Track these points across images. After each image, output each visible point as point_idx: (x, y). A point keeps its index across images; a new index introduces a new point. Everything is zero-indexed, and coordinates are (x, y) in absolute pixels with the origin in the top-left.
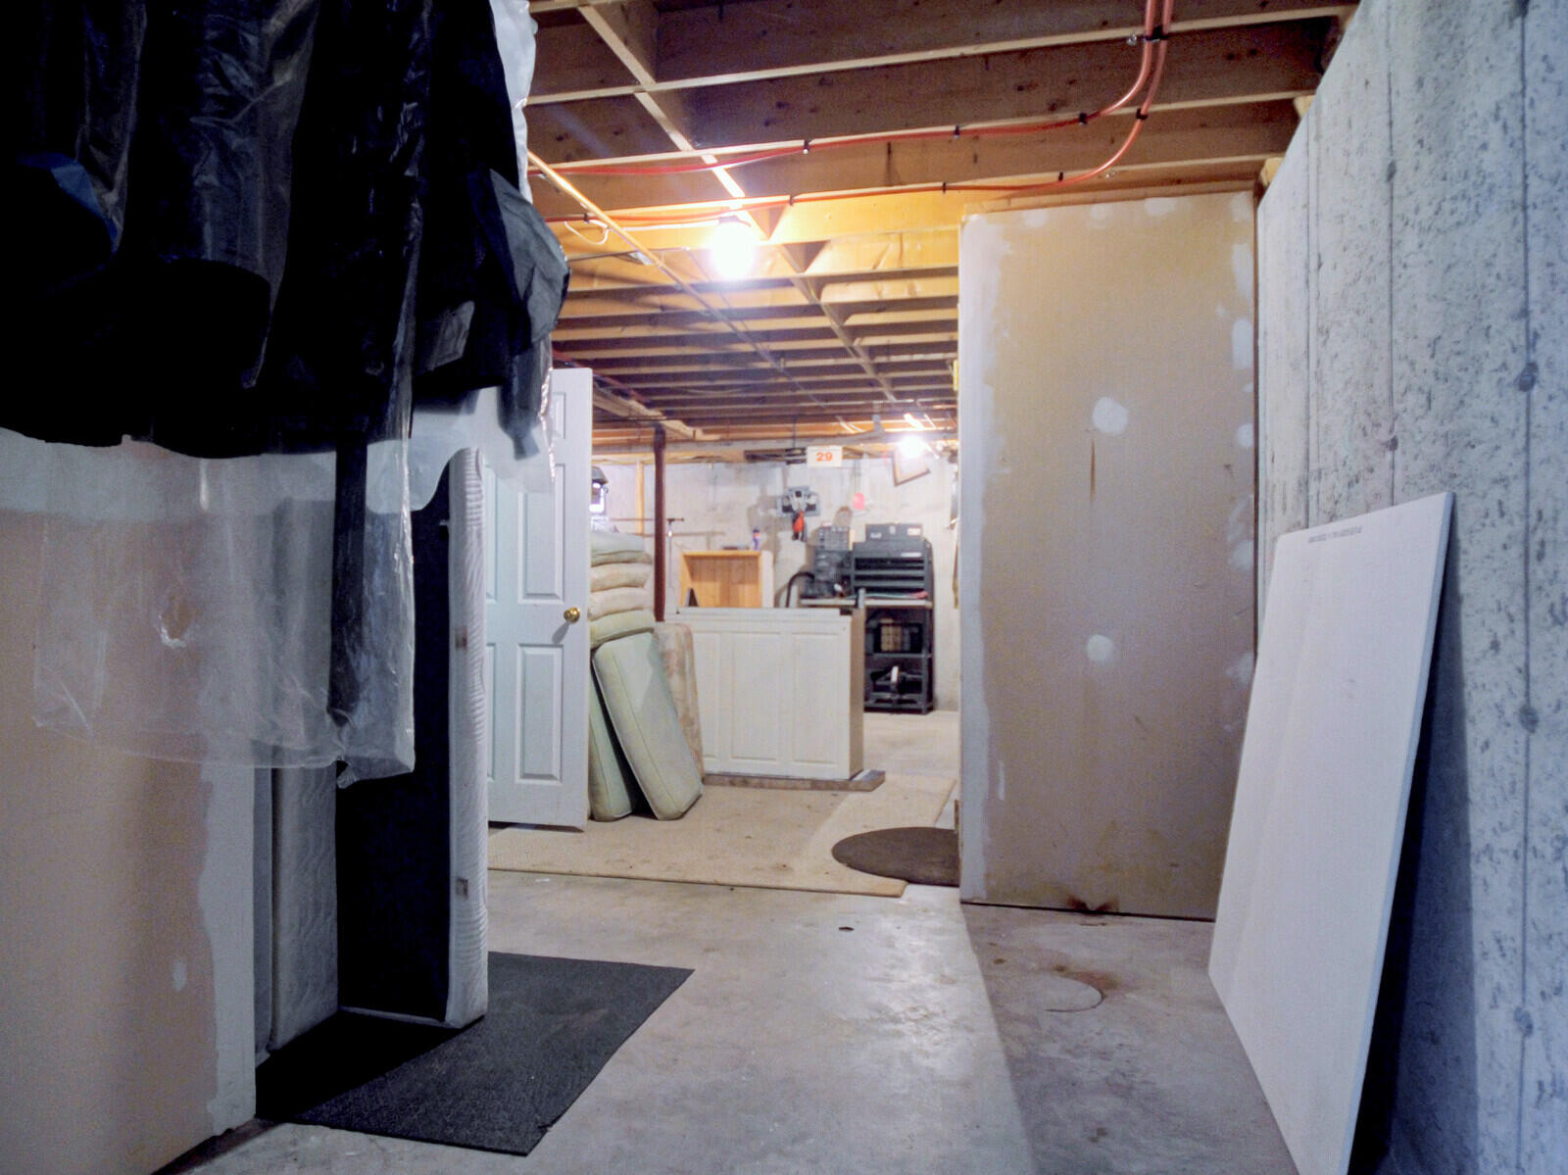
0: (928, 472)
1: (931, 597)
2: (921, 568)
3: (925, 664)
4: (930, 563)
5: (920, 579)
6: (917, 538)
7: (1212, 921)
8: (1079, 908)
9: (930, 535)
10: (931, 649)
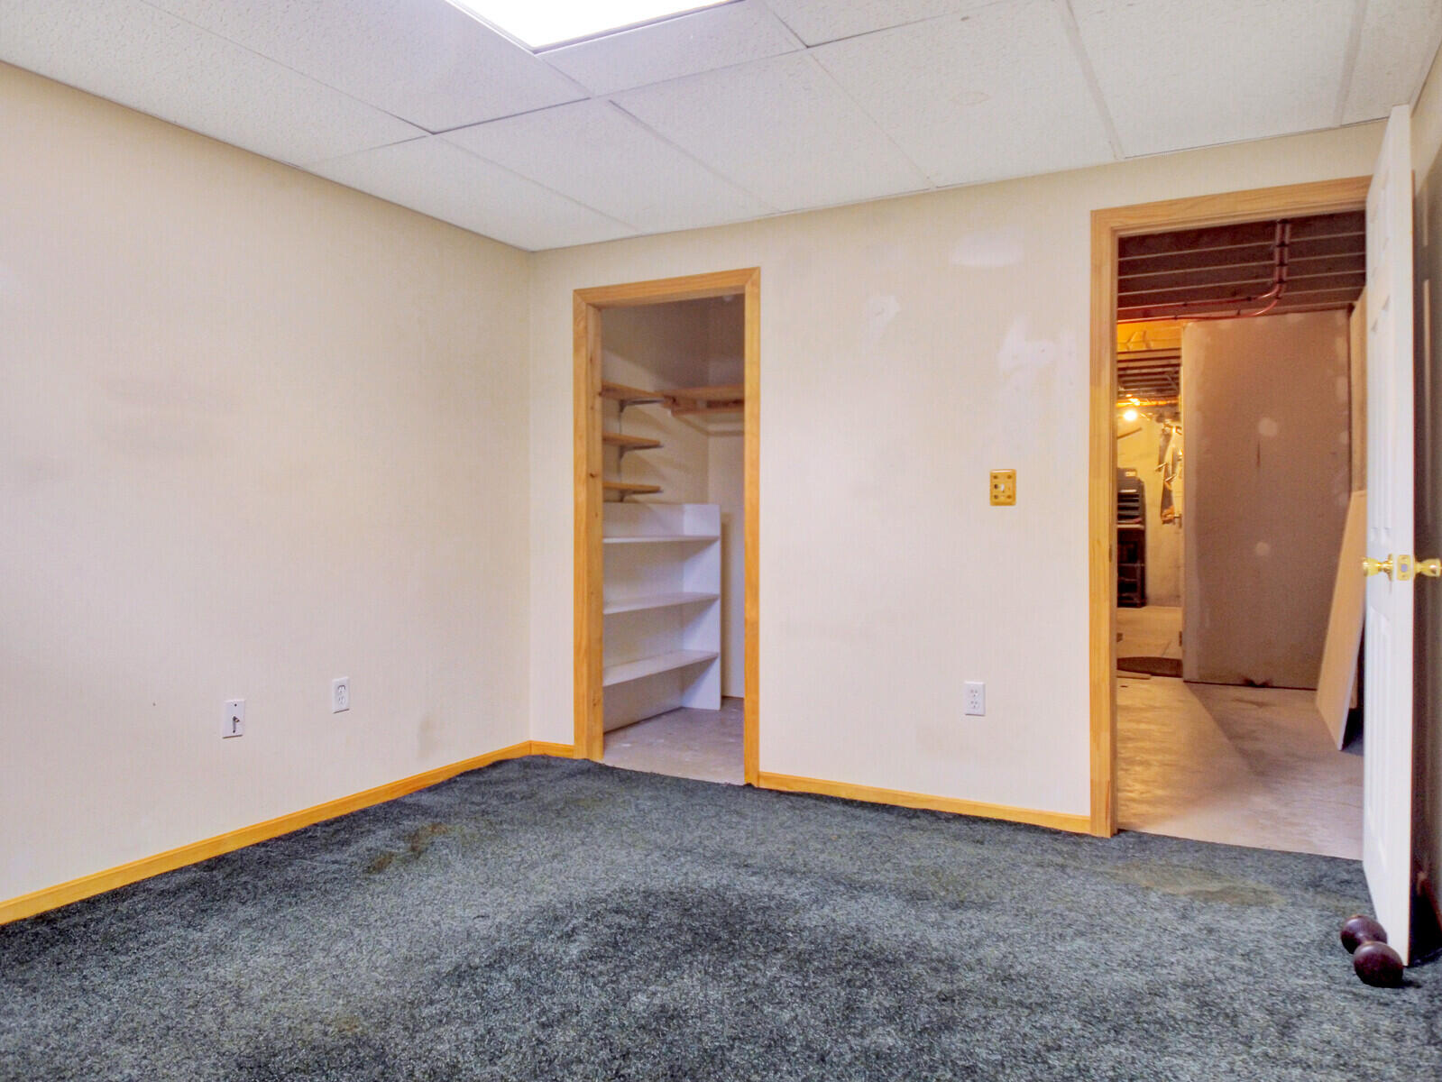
0: (1140, 429)
1: (1143, 522)
2: (1137, 501)
3: (1138, 572)
4: (1143, 496)
5: (1136, 508)
6: (1133, 478)
7: (1315, 690)
8: (1249, 683)
9: (1141, 476)
10: (1143, 560)
